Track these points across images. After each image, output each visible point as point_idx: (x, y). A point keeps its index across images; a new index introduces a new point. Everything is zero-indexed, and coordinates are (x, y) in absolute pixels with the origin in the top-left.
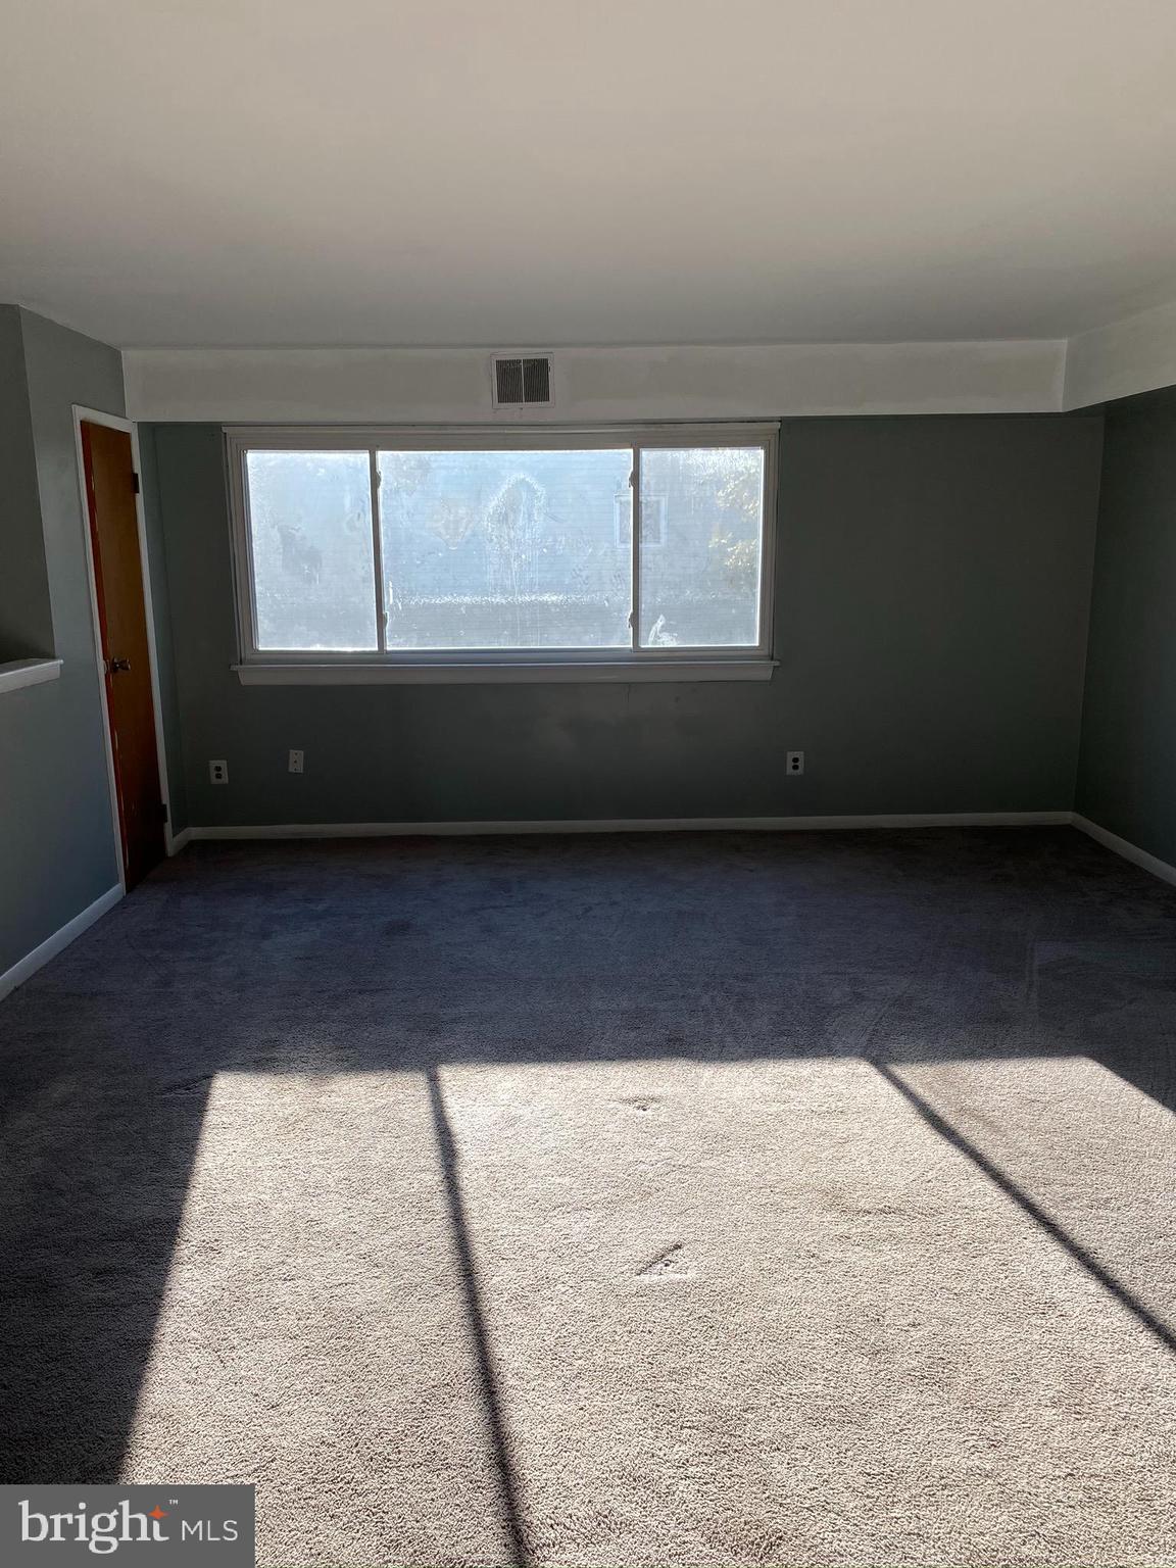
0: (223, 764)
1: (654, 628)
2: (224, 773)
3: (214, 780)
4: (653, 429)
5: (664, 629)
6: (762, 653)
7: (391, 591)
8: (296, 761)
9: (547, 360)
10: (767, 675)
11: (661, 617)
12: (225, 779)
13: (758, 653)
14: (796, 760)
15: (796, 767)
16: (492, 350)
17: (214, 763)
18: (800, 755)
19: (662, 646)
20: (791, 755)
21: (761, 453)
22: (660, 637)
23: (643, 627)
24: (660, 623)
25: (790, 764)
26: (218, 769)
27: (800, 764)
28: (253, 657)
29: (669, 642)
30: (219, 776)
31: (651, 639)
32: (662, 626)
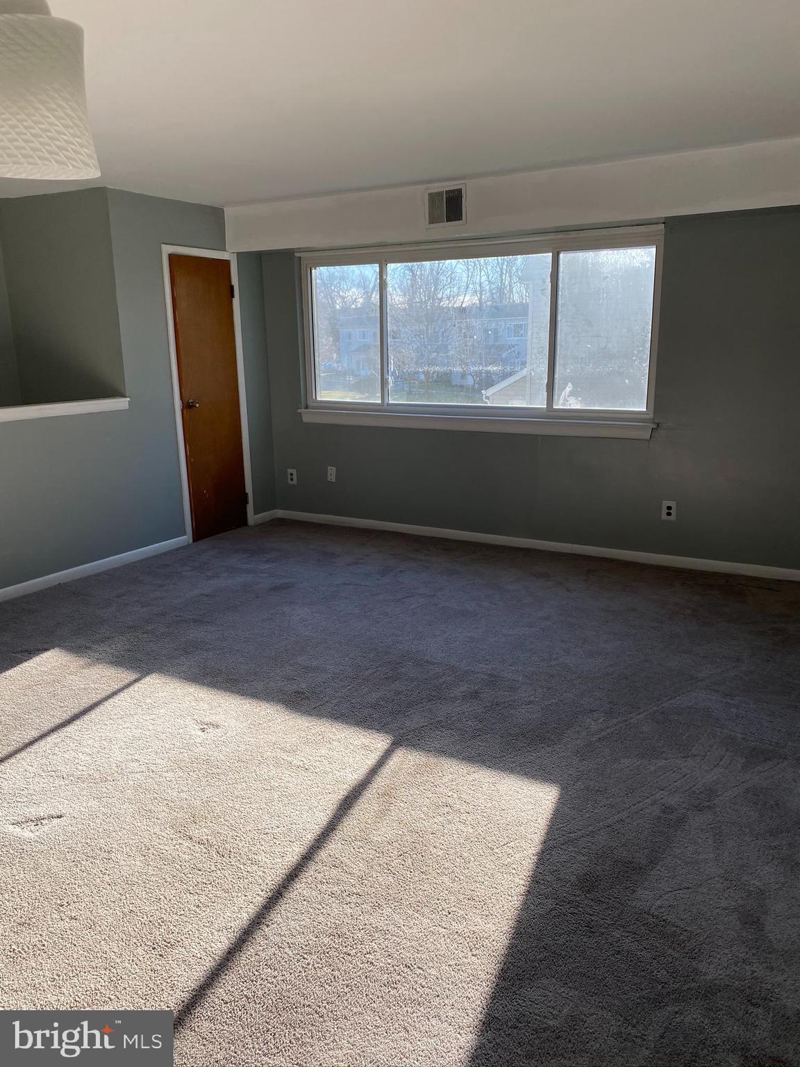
0: (294, 471)
1: (563, 394)
2: (295, 477)
3: (290, 482)
5: (572, 394)
6: (647, 416)
7: (392, 361)
8: (332, 474)
9: (461, 190)
10: (646, 435)
11: (570, 384)
12: (295, 482)
13: (643, 416)
14: (669, 508)
15: (669, 514)
17: (290, 471)
18: (672, 504)
19: (569, 408)
20: (665, 503)
21: (653, 250)
22: (568, 401)
23: (556, 392)
24: (569, 389)
25: (664, 510)
26: (292, 475)
27: (671, 511)
28: (315, 404)
29: (575, 404)
30: (292, 479)
31: (561, 402)
32: (570, 392)
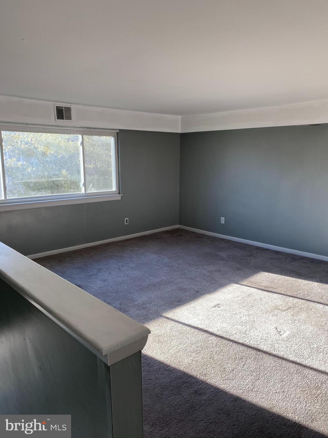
1: (90, 187)
4: (89, 129)
9: (70, 108)
10: (119, 198)
11: (91, 184)
13: (116, 192)
14: (127, 220)
15: (127, 222)
16: (54, 103)
18: (127, 219)
19: (92, 192)
20: (126, 219)
21: (113, 138)
22: (91, 190)
23: (87, 186)
25: (126, 221)
27: (128, 221)
29: (94, 191)
31: (89, 190)
32: (92, 186)
